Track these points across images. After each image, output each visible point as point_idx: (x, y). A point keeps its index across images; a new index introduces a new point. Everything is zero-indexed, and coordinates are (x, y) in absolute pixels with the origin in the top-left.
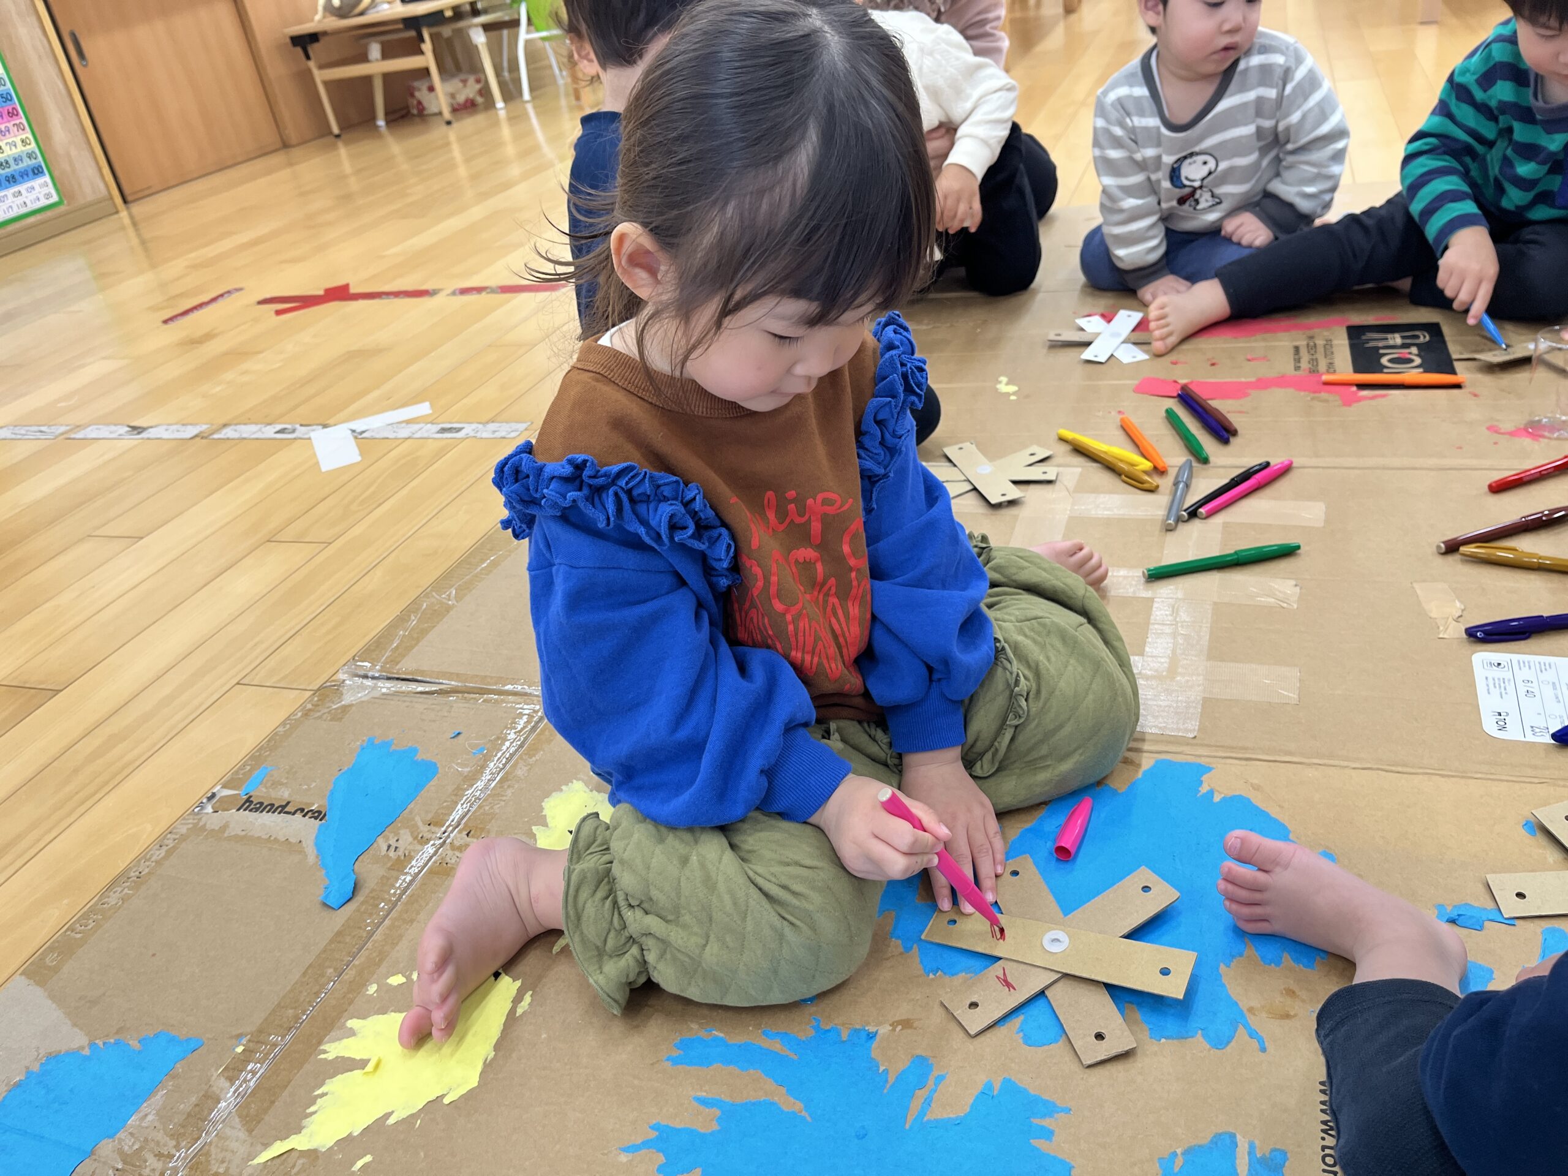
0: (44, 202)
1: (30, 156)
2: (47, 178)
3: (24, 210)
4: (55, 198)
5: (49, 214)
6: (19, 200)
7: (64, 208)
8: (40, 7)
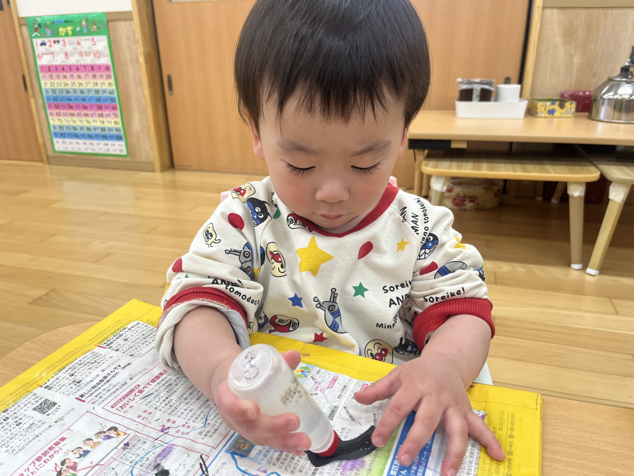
0: (118, 152)
1: (117, 130)
2: (123, 143)
3: (107, 152)
4: (125, 153)
5: (120, 159)
6: (106, 147)
7: (128, 159)
8: (142, 60)
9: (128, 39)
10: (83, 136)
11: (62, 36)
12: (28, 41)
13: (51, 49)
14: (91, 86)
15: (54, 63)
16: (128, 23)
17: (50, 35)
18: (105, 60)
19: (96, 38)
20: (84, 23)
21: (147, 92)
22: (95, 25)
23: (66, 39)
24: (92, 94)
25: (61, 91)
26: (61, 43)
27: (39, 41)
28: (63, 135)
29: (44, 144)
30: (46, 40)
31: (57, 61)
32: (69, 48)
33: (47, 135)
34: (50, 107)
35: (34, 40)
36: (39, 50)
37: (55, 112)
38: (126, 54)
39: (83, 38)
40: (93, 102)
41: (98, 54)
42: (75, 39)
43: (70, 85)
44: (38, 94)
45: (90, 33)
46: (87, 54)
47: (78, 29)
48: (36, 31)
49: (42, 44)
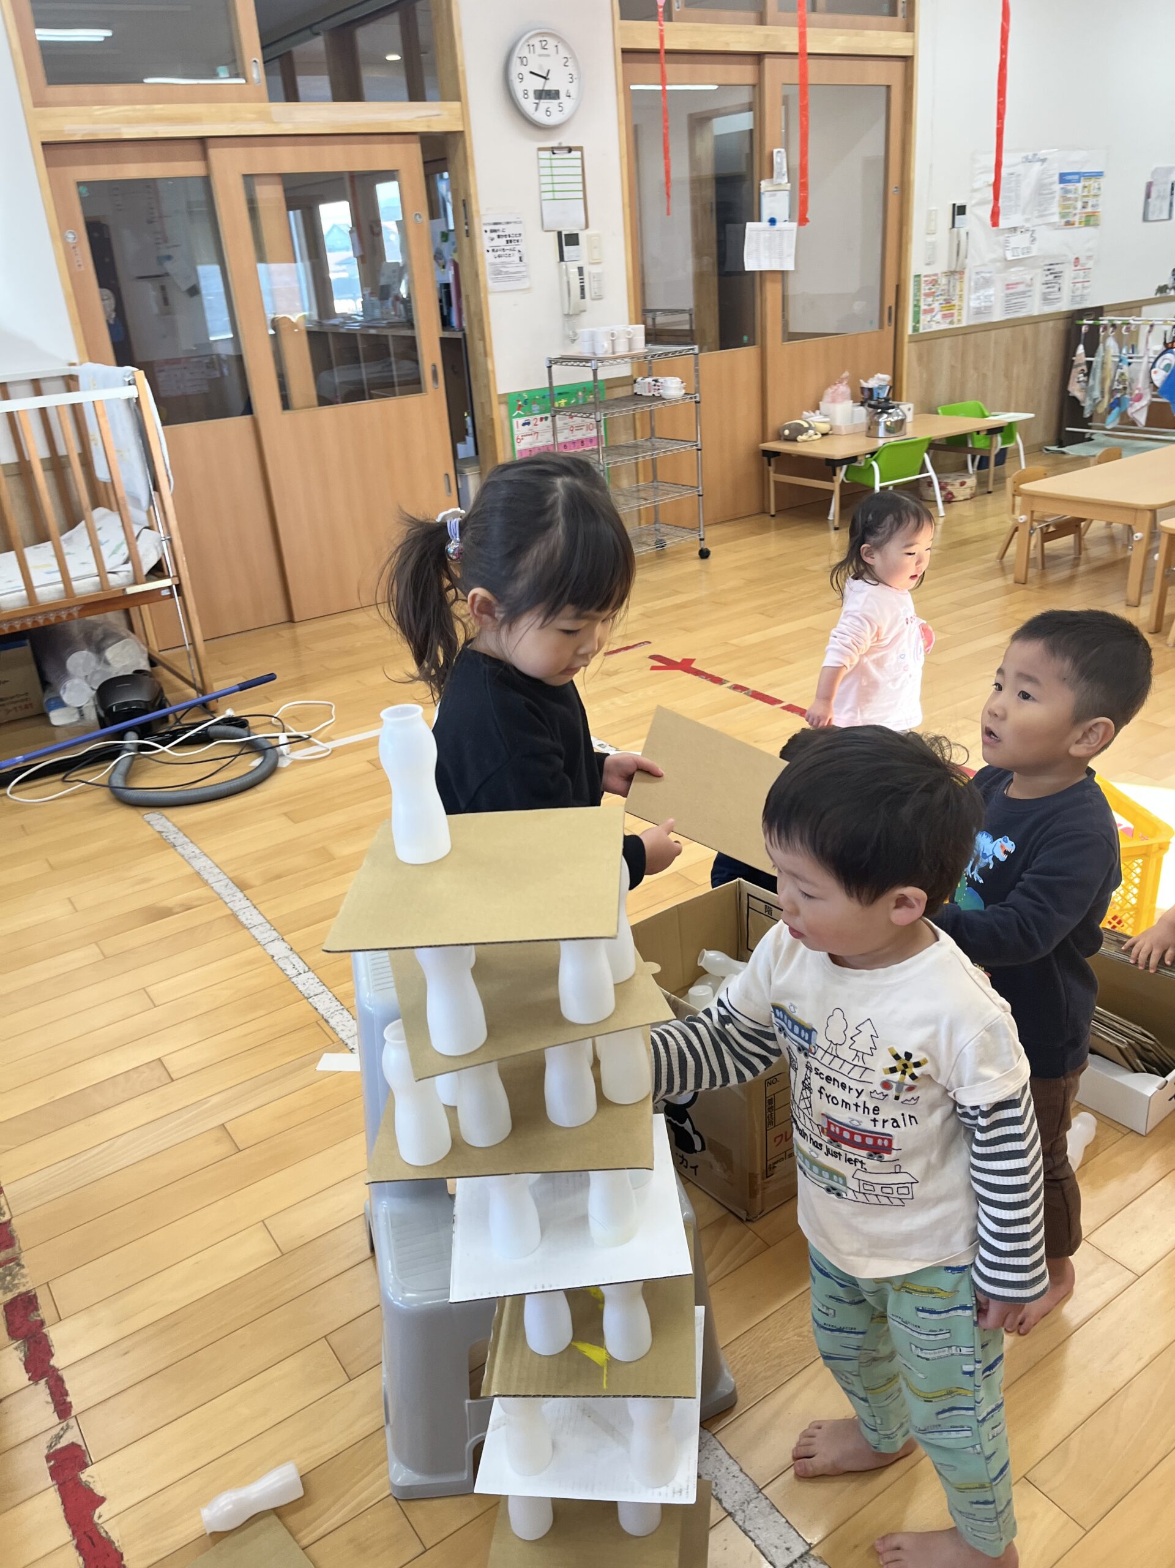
12: (506, 424)
13: (536, 429)
15: (537, 445)
17: (537, 412)
20: (580, 394)
22: (592, 395)
26: (550, 419)
27: (522, 420)
30: (531, 418)
31: (541, 442)
32: (558, 424)
35: (514, 421)
36: (519, 430)
47: (573, 402)
48: (519, 409)
49: (524, 424)
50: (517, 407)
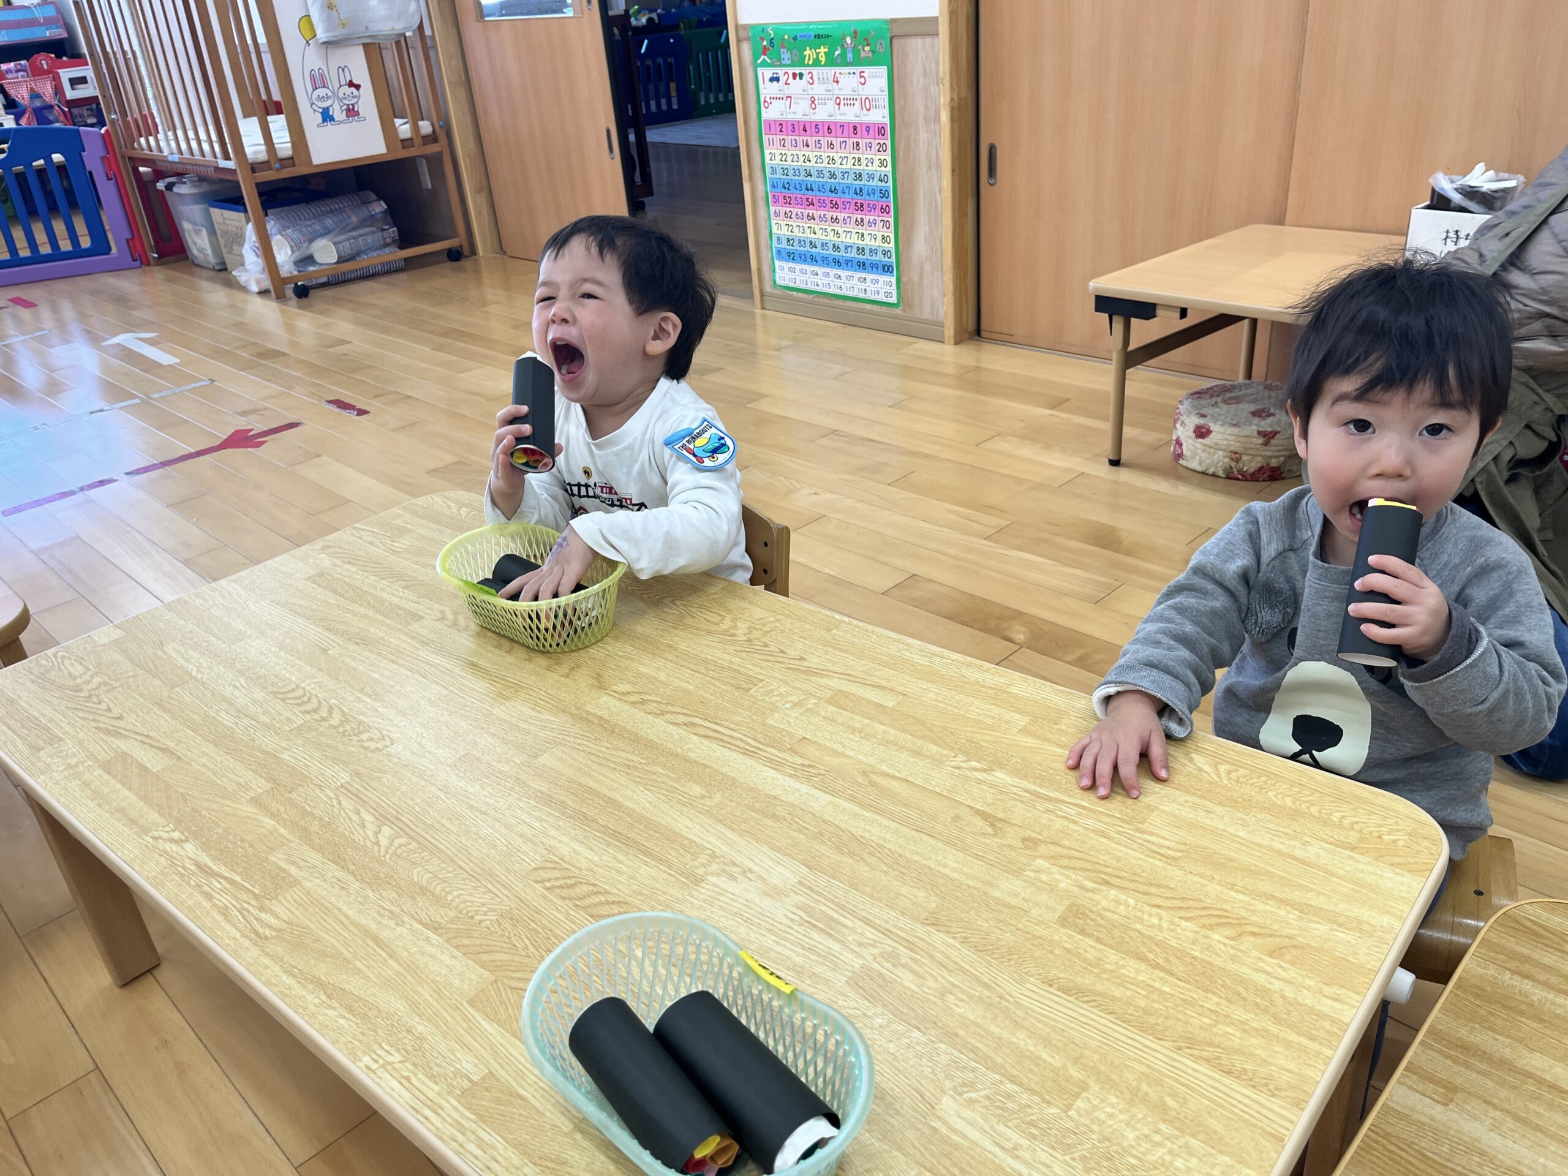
0: (881, 297)
1: (885, 253)
2: (893, 280)
3: (862, 295)
4: (894, 300)
5: (884, 309)
6: (862, 286)
7: (898, 311)
8: (945, 117)
9: (925, 74)
10: (825, 261)
11: (808, 65)
13: (788, 90)
14: (848, 165)
15: (790, 117)
16: (928, 40)
17: (789, 62)
18: (880, 115)
19: (868, 70)
20: (849, 40)
21: (946, 181)
22: (868, 45)
23: (815, 71)
24: (850, 180)
25: (797, 171)
26: (806, 77)
27: (768, 72)
28: (791, 256)
29: (759, 270)
30: (780, 71)
31: (795, 113)
32: (818, 89)
33: (765, 255)
34: (776, 201)
35: (760, 70)
36: (768, 89)
37: (783, 210)
38: (918, 105)
39: (845, 70)
40: (850, 196)
41: (867, 104)
42: (830, 72)
43: (813, 160)
44: (758, 174)
45: (858, 61)
46: (850, 102)
47: (837, 53)
48: (764, 53)
49: (772, 80)
50: (761, 49)
